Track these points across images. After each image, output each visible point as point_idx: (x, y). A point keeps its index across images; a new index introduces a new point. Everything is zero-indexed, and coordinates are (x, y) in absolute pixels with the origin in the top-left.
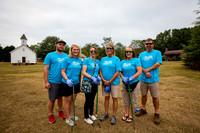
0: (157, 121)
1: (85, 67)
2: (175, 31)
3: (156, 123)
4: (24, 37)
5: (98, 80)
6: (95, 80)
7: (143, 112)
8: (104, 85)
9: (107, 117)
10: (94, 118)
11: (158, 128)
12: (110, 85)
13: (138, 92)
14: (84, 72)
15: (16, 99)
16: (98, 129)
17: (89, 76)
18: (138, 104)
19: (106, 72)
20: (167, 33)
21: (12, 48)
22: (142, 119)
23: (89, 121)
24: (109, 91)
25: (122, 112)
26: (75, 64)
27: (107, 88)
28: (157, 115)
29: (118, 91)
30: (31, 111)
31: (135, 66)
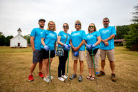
1: (59, 37)
2: (118, 27)
5: (69, 47)
8: (73, 51)
10: (65, 77)
17: (62, 44)
22: (102, 78)
23: (62, 79)
27: (76, 53)
31: (96, 36)
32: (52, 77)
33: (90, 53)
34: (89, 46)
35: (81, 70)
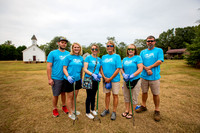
0: (157, 118)
1: (86, 64)
2: (179, 30)
3: (156, 120)
4: (34, 38)
5: (99, 77)
6: (95, 76)
7: (143, 109)
8: (105, 82)
9: (107, 112)
10: (95, 113)
11: (158, 125)
12: (111, 82)
13: (138, 90)
14: (85, 69)
15: (26, 94)
16: (98, 124)
17: (91, 73)
18: (138, 101)
19: (107, 69)
20: (170, 32)
21: (24, 48)
22: (142, 115)
23: (91, 116)
24: (110, 88)
25: (122, 108)
26: (77, 61)
27: (108, 85)
28: (157, 113)
29: (119, 87)
30: (37, 105)
31: (136, 63)
32: (78, 113)
33: (127, 85)
34: (126, 76)
35: (115, 105)
